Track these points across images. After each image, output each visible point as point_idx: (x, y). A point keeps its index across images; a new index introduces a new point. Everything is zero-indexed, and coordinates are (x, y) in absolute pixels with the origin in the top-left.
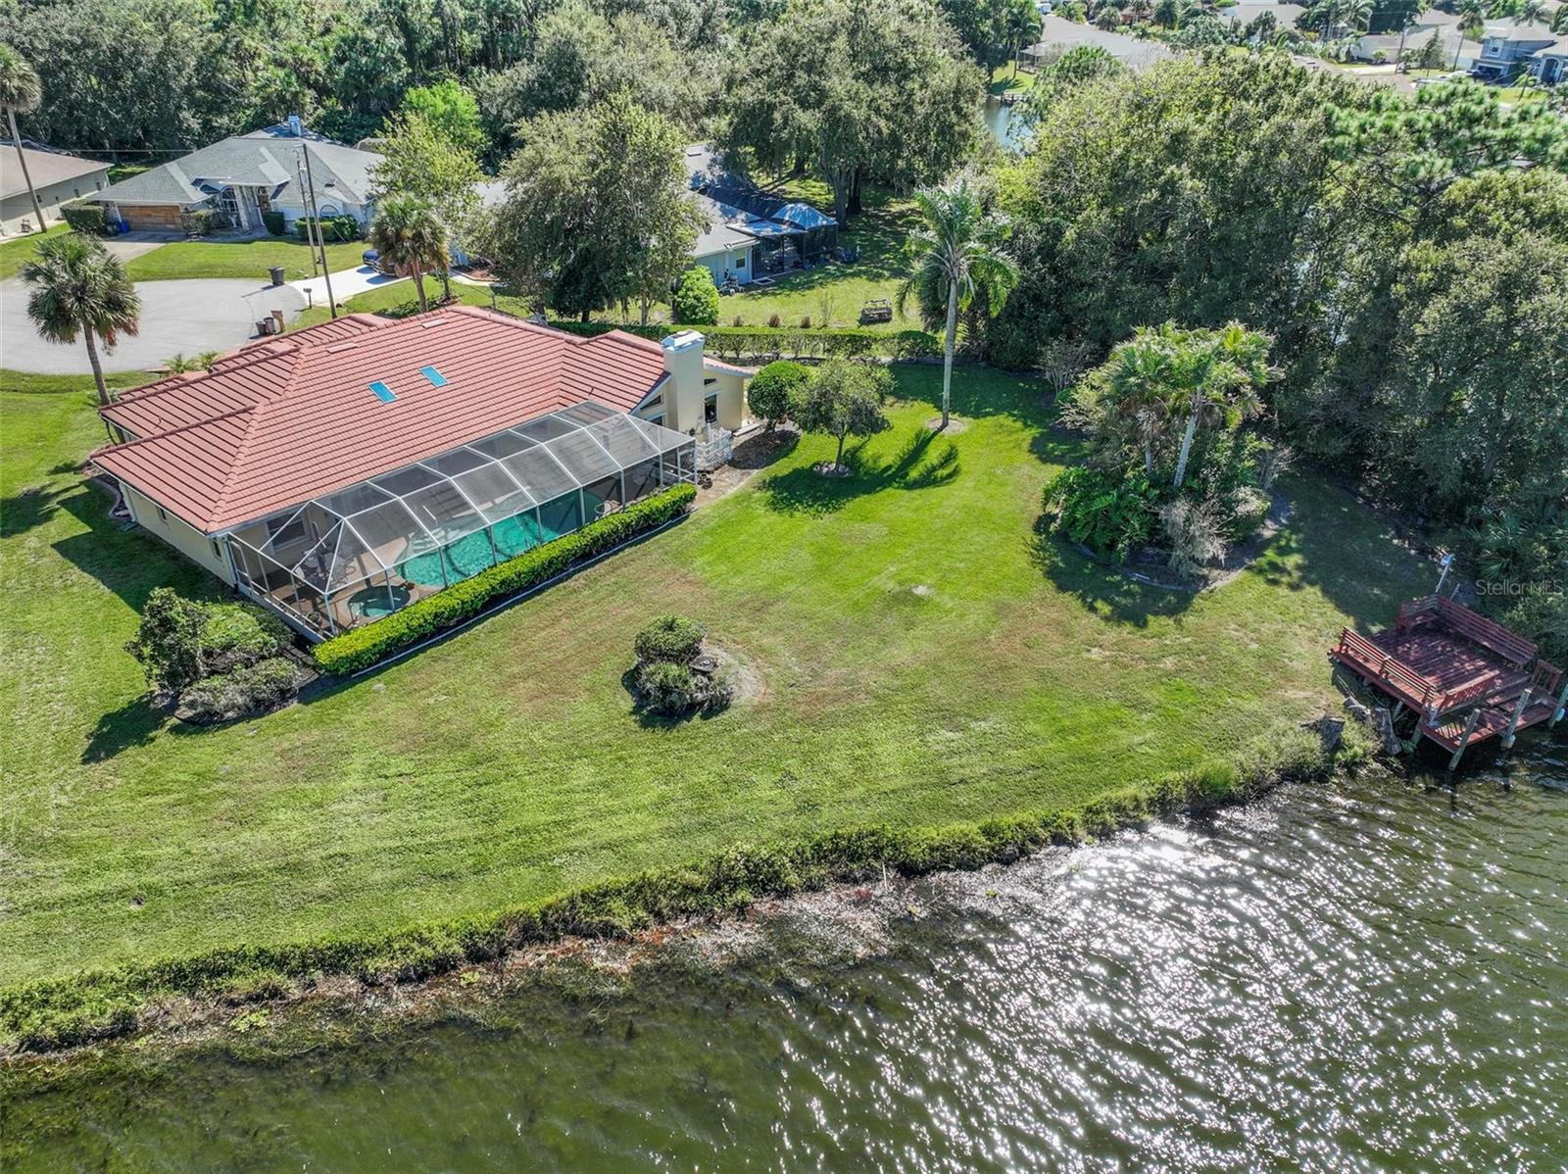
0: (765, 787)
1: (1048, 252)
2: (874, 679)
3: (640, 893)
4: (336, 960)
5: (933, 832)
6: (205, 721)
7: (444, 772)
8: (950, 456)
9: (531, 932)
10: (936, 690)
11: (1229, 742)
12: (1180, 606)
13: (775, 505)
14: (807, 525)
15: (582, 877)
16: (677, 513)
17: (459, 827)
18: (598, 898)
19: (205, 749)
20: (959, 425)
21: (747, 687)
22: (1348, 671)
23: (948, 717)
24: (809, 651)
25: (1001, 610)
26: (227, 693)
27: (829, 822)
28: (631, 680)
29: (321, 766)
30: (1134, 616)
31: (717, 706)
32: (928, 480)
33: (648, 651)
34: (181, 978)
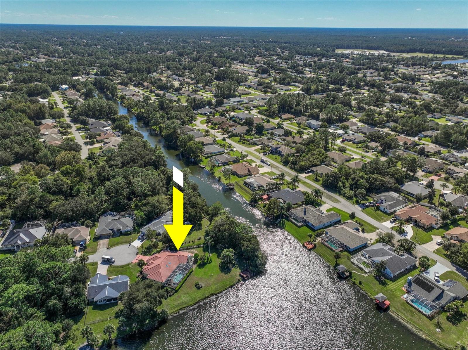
0: (206, 292)
1: (216, 236)
2: (211, 283)
3: (202, 299)
4: (187, 307)
5: (217, 292)
6: (170, 296)
7: (188, 295)
8: (211, 259)
9: (197, 302)
10: (215, 282)
11: (233, 282)
12: (230, 271)
13: (199, 268)
14: (202, 270)
15: (198, 299)
16: (192, 271)
17: (190, 298)
18: (200, 300)
19: (172, 297)
20: (211, 255)
21: (203, 285)
22: (240, 275)
23: (216, 284)
24: (206, 282)
25: (218, 275)
26: (171, 293)
27: (211, 293)
28: (196, 286)
29: (180, 297)
30: (227, 274)
31: (202, 287)
32: (210, 263)
33: (196, 285)
34: (180, 309)
